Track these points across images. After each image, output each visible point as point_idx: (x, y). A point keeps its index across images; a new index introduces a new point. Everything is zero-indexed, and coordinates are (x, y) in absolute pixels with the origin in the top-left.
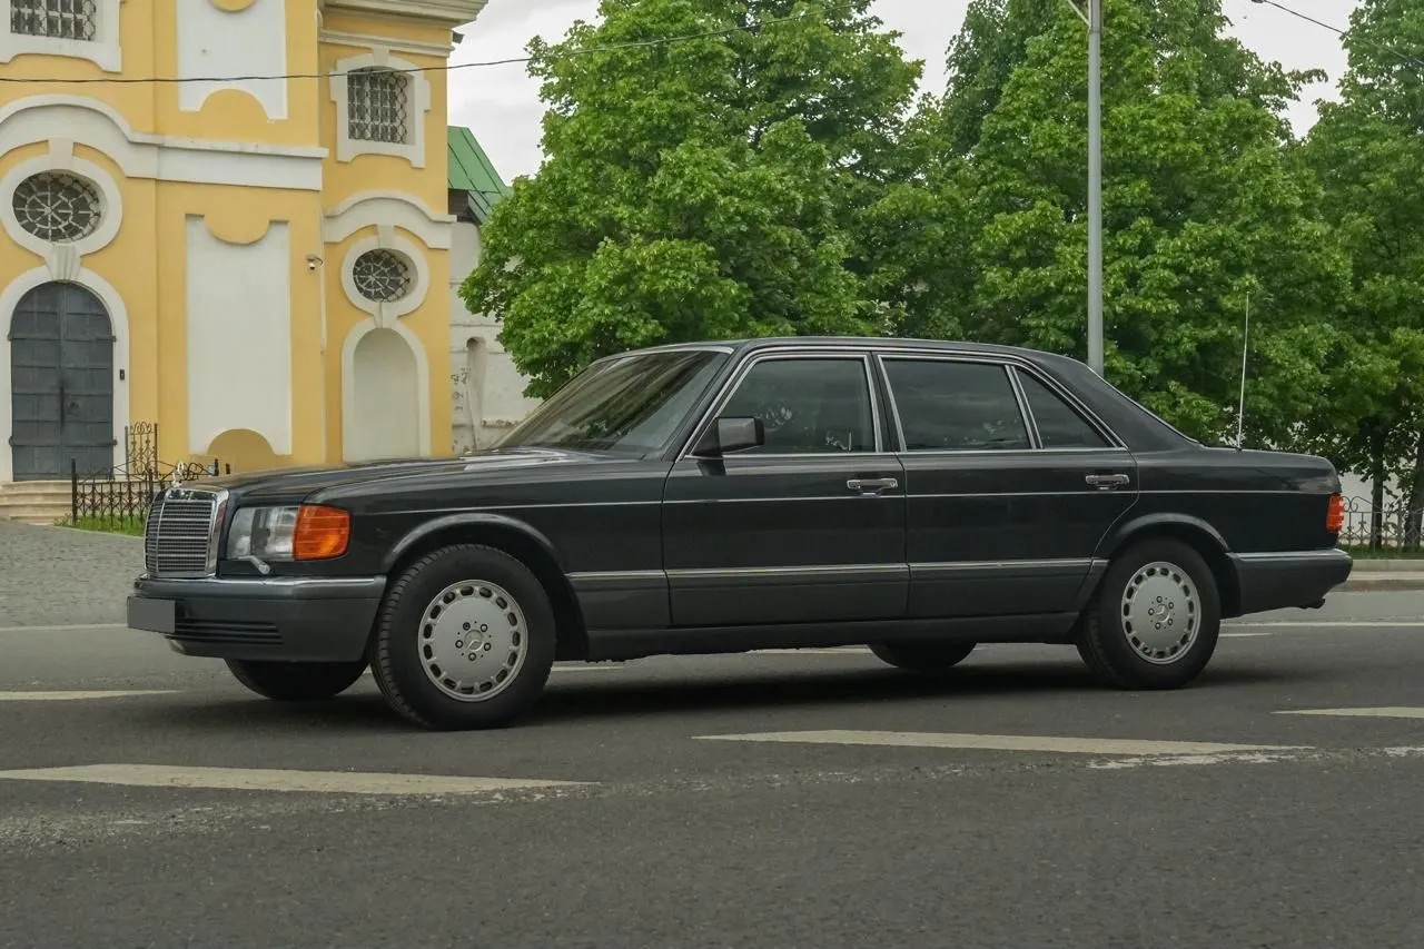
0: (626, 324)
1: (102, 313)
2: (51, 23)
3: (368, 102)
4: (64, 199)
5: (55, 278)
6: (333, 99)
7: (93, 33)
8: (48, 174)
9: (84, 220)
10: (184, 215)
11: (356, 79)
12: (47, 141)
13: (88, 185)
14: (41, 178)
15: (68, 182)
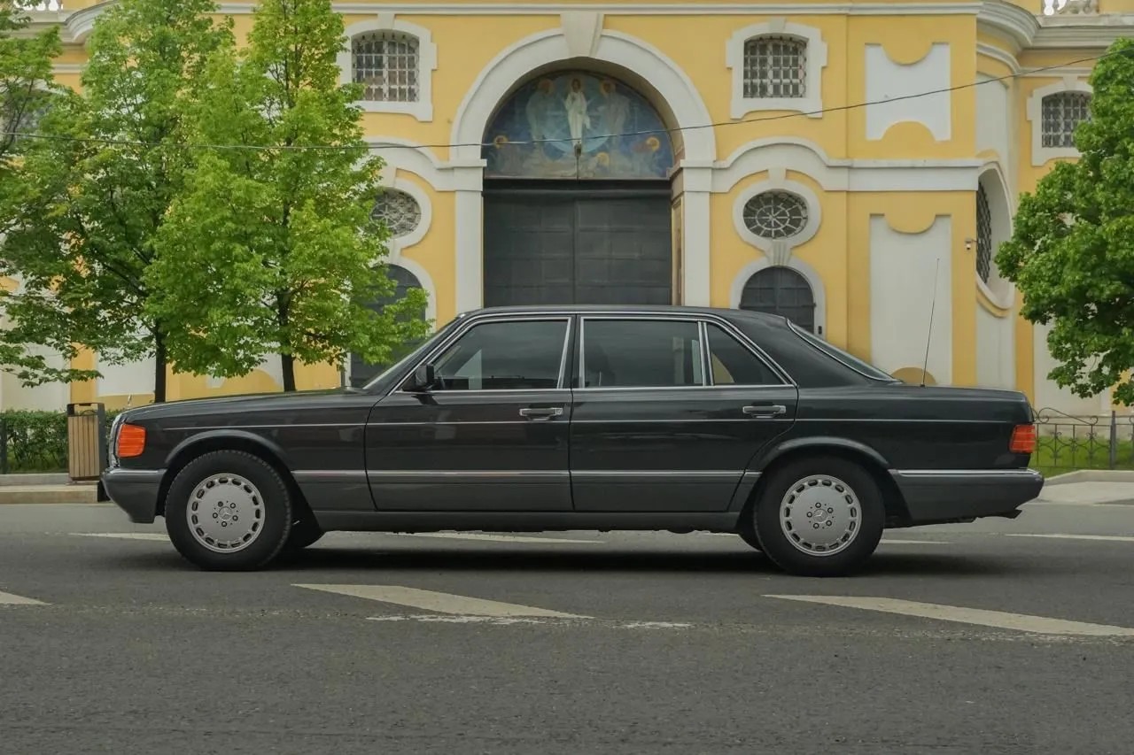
0: (1096, 286)
1: (807, 287)
2: (776, 88)
3: (1061, 119)
4: (783, 209)
5: (772, 265)
6: (1029, 119)
7: (805, 91)
8: (771, 192)
9: (796, 223)
10: (868, 216)
11: (1050, 102)
12: (767, 171)
13: (799, 198)
14: (765, 196)
15: (786, 197)
